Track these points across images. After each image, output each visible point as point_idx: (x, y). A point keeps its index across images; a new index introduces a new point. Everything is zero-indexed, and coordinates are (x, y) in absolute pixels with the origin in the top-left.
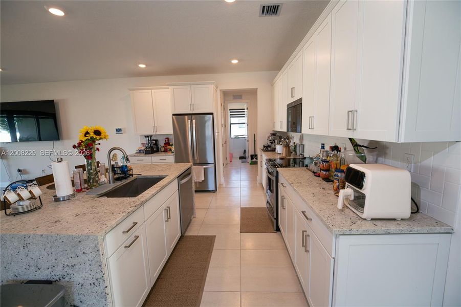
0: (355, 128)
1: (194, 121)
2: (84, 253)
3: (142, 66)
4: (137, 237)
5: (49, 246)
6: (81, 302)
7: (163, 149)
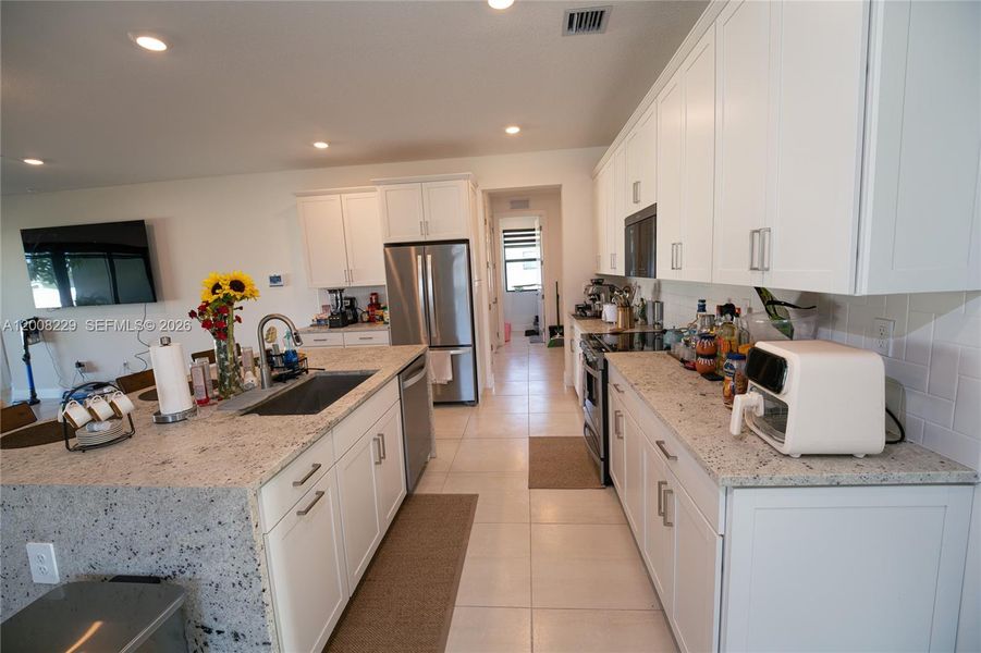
0: (766, 266)
1: (429, 257)
2: (220, 523)
3: (321, 145)
4: (320, 494)
5: (152, 508)
6: (216, 619)
7: (366, 317)
